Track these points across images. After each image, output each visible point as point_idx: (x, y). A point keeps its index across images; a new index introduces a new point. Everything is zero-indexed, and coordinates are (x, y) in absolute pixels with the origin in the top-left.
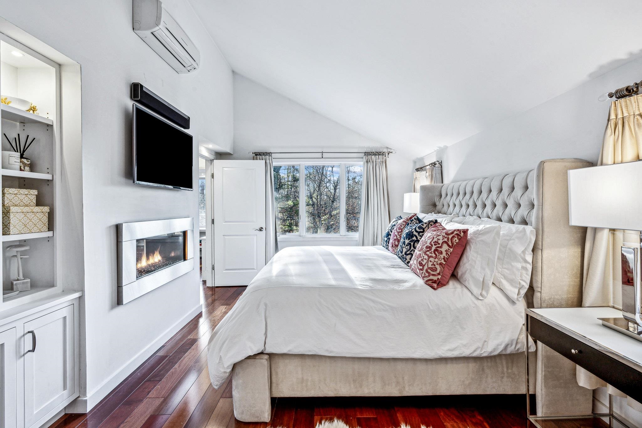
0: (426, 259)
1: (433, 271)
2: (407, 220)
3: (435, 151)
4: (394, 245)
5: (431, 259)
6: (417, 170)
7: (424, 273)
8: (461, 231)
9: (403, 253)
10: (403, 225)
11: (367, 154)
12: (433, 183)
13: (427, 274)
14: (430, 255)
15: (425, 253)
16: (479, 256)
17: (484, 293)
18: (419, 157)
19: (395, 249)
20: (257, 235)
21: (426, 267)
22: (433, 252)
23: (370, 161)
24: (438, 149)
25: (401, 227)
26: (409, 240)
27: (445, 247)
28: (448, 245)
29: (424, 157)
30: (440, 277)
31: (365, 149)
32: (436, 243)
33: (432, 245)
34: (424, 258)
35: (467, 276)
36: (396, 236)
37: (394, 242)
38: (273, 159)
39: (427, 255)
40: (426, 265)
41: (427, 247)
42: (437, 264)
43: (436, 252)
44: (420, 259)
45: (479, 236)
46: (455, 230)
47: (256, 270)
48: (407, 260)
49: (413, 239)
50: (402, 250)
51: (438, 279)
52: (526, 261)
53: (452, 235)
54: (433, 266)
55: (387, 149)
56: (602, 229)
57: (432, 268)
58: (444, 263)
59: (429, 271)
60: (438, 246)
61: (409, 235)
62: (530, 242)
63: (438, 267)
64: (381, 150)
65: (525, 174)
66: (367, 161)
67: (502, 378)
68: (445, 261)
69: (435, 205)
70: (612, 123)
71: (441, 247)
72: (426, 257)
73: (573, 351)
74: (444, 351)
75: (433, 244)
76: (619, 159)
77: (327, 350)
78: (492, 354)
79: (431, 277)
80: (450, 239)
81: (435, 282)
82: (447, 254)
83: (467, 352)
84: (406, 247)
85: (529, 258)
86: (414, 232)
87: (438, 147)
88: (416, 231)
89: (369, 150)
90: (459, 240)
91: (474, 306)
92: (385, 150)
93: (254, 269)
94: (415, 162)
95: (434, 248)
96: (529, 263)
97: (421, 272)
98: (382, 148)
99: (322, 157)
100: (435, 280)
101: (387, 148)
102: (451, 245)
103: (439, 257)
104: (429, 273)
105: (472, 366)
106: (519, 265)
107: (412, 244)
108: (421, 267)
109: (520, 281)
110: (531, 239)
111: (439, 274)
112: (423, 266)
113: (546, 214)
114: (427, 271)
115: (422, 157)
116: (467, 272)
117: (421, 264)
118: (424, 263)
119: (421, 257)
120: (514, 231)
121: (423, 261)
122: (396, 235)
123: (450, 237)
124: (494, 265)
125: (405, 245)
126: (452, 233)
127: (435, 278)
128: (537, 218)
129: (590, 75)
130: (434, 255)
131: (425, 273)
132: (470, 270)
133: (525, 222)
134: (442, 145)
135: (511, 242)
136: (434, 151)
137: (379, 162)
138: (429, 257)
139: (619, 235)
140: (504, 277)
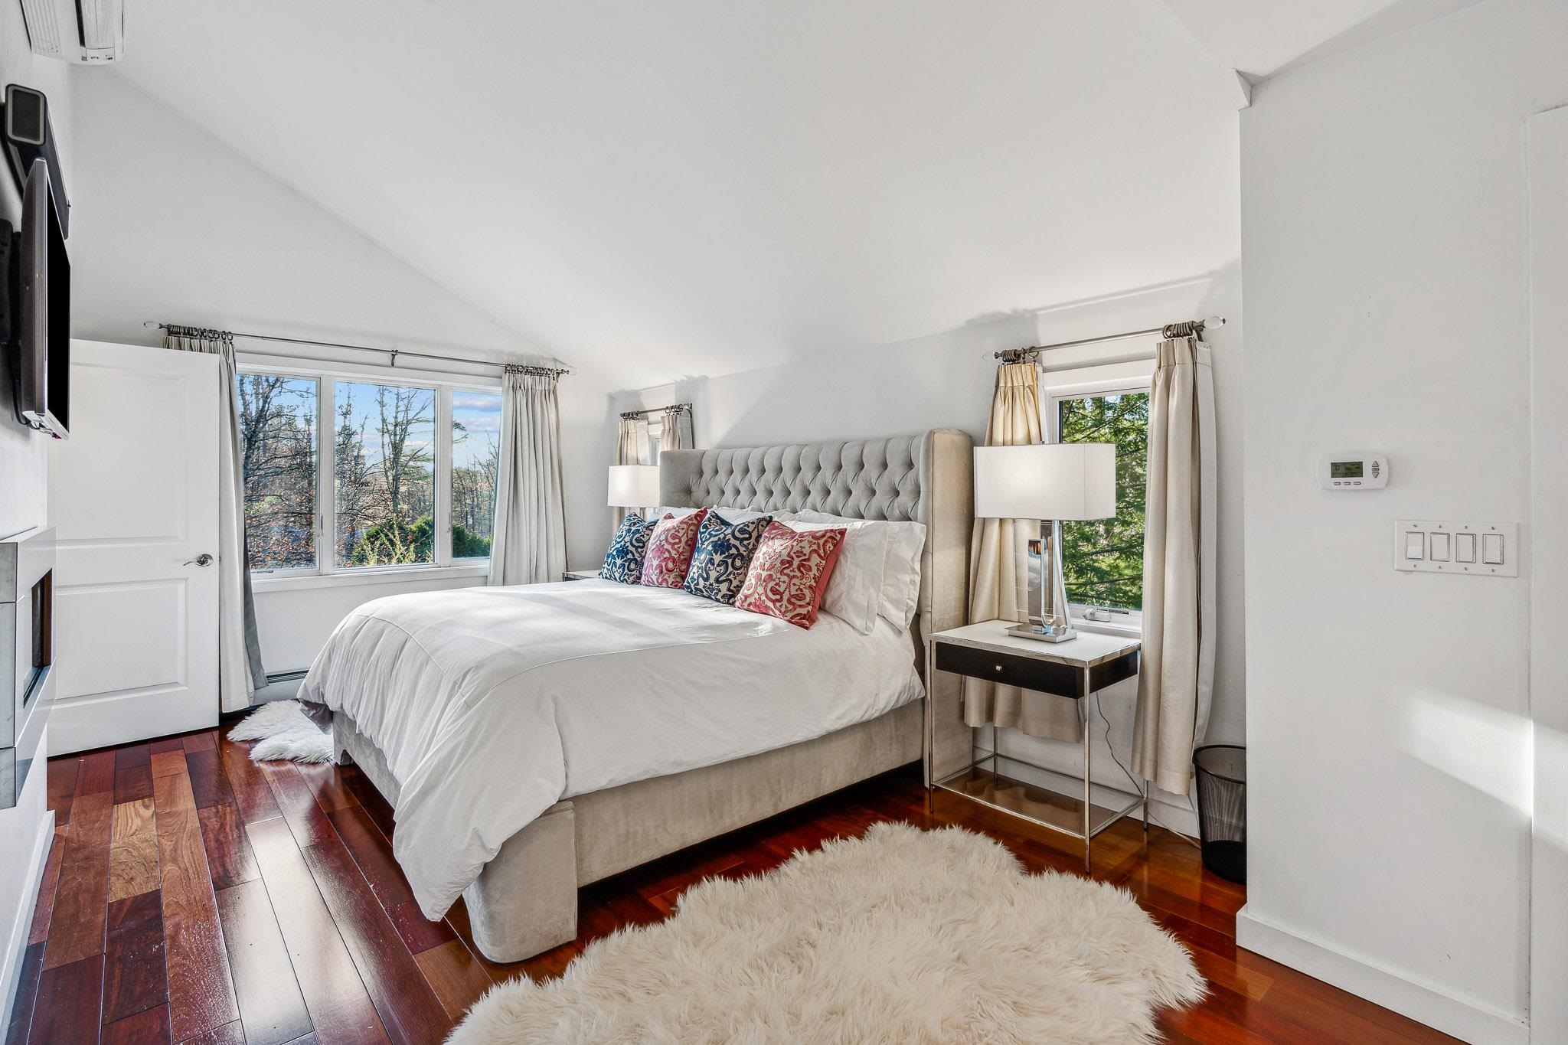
0: (784, 582)
1: (799, 600)
2: (689, 520)
3: (677, 382)
4: (664, 570)
5: (794, 581)
6: (628, 416)
7: (784, 606)
8: (837, 532)
9: (712, 580)
10: (683, 529)
11: (512, 369)
12: (676, 448)
13: (790, 607)
14: (792, 574)
15: (782, 572)
16: (858, 570)
17: (870, 624)
18: (627, 388)
19: (669, 577)
20: (186, 579)
21: (786, 596)
22: (796, 570)
23: (520, 387)
24: (685, 379)
25: (677, 533)
26: (723, 556)
27: (815, 559)
28: (820, 556)
29: (641, 390)
30: (810, 608)
31: (506, 358)
32: (799, 553)
33: (793, 558)
34: (782, 580)
35: (844, 602)
36: (669, 552)
37: (664, 564)
38: (236, 354)
39: (785, 574)
40: (787, 592)
41: (782, 562)
42: (806, 588)
43: (802, 568)
44: (772, 584)
45: (859, 538)
46: (826, 531)
47: (183, 686)
48: (720, 591)
49: (731, 552)
50: (708, 574)
51: (808, 612)
52: (914, 571)
53: (825, 539)
54: (799, 592)
55: (555, 362)
56: (992, 519)
57: (797, 595)
58: (814, 585)
59: (793, 600)
60: (804, 558)
61: (722, 545)
62: (920, 543)
63: (807, 592)
64: (542, 364)
65: (881, 445)
66: (513, 387)
67: (891, 745)
68: (815, 582)
69: (688, 491)
70: (1001, 390)
71: (808, 560)
72: (785, 578)
73: (998, 668)
74: (832, 723)
75: (794, 556)
76: (1009, 437)
77: (674, 764)
78: (884, 712)
79: (799, 611)
80: (821, 544)
81: (804, 617)
82: (818, 569)
83: (856, 717)
84: (718, 569)
85: (917, 567)
86: (732, 539)
87: (686, 376)
88: (736, 538)
89: (514, 361)
90: (834, 547)
91: (860, 644)
92: (550, 365)
93: (175, 684)
94: (612, 398)
95: (796, 562)
96: (917, 573)
97: (778, 604)
98: (543, 358)
99: (393, 364)
100: (805, 614)
101: (555, 360)
102: (823, 555)
103: (807, 576)
104: (794, 604)
105: (859, 736)
106: (907, 578)
107: (730, 561)
108: (778, 597)
109: (908, 601)
110: (921, 539)
111: (809, 604)
112: (781, 594)
113: (936, 504)
114: (789, 601)
115: (636, 389)
116: (843, 596)
117: (774, 591)
118: (781, 589)
119: (774, 580)
120: (897, 530)
121: (779, 586)
122: (667, 550)
123: (821, 542)
124: (880, 579)
125: (713, 564)
126: (823, 536)
127: (804, 611)
128: (926, 510)
129: (969, 322)
130: (798, 574)
131: (788, 605)
132: (847, 592)
133: (907, 518)
134: (696, 374)
135: (895, 545)
136: (673, 382)
137: (542, 390)
138: (791, 578)
139: (1009, 529)
140: (888, 598)
